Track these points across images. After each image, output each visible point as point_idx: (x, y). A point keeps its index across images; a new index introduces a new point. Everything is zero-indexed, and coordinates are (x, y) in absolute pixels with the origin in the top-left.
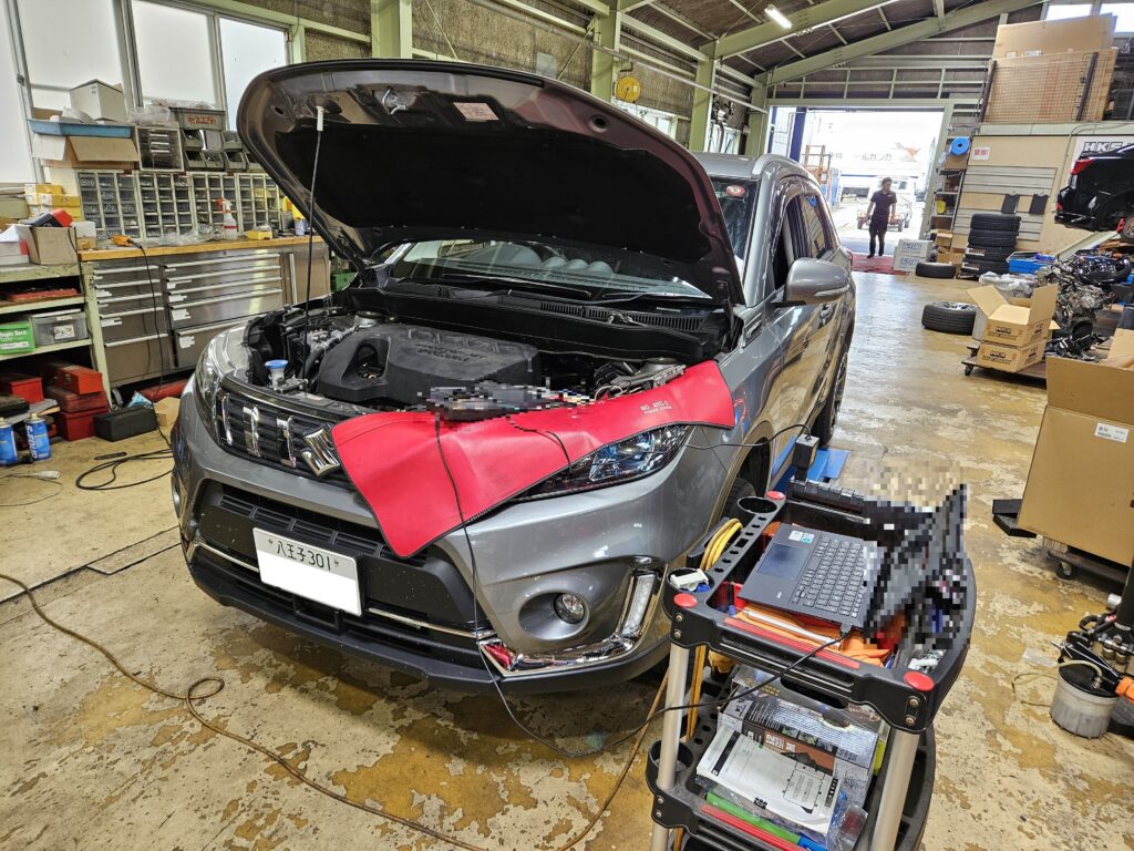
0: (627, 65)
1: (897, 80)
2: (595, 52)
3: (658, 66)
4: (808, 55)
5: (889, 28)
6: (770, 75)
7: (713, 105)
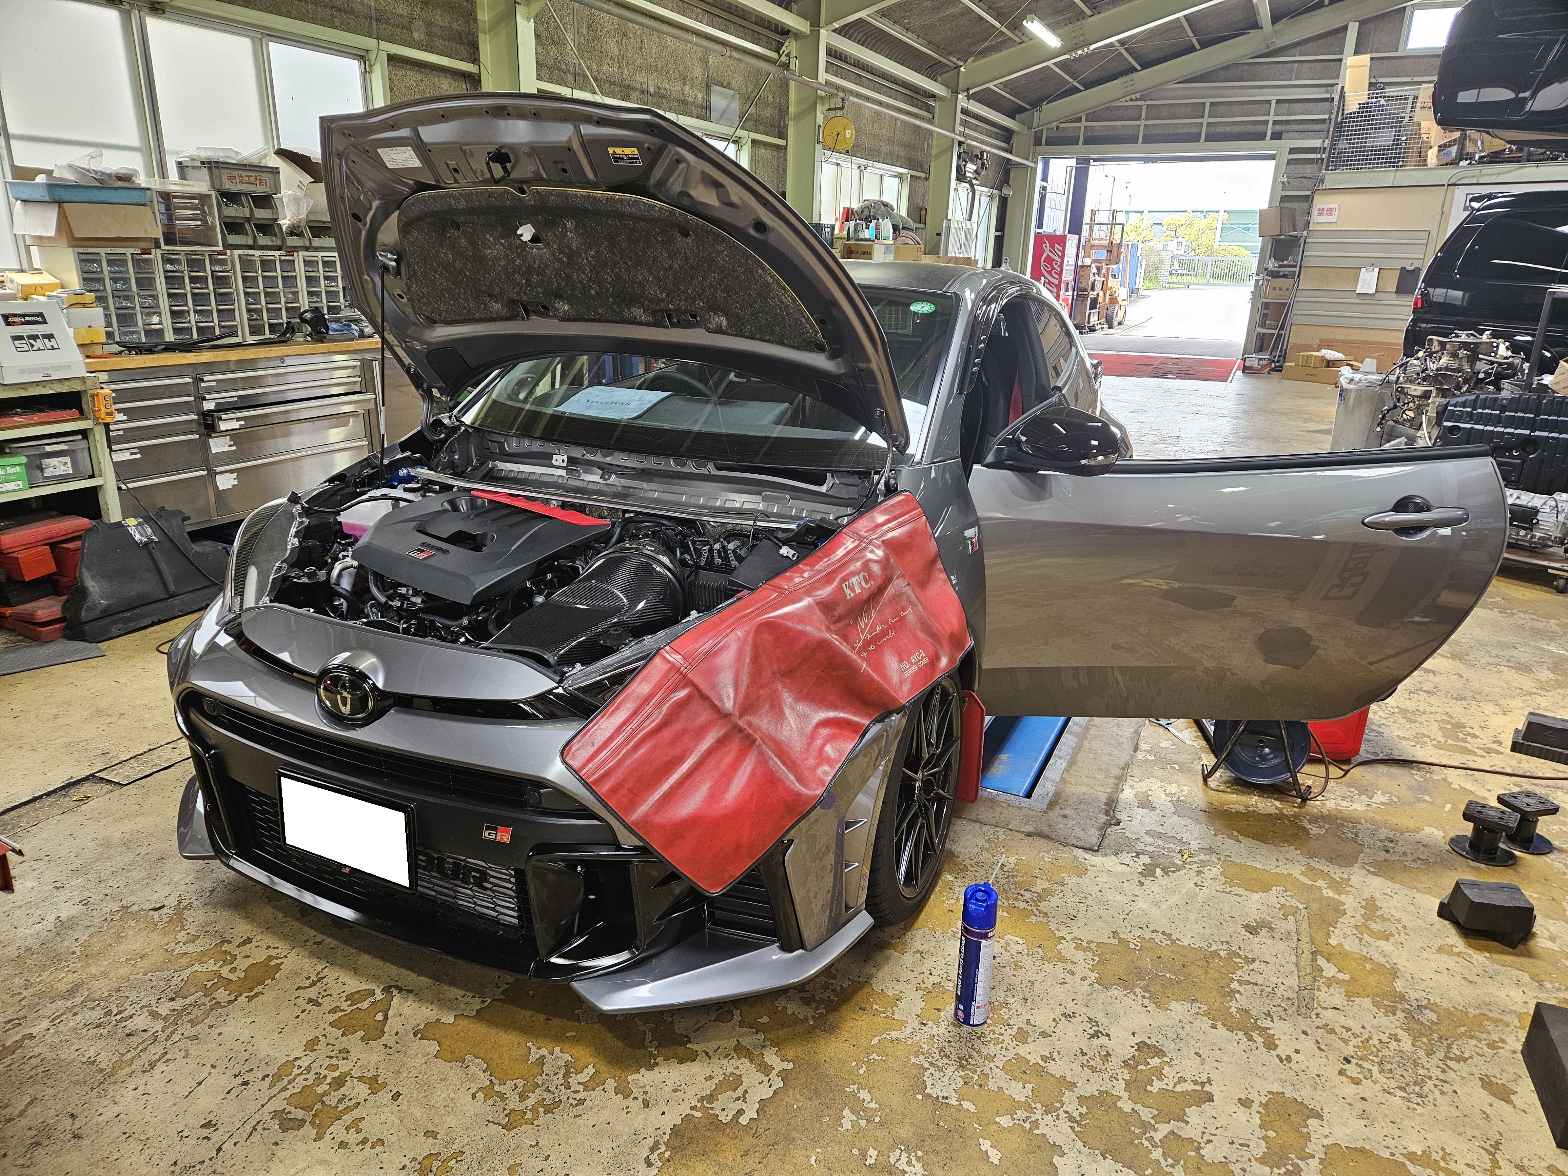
0: (837, 102)
1: (1209, 117)
2: (792, 84)
3: (880, 103)
4: (1088, 85)
5: (1198, 47)
6: (1036, 114)
7: (959, 157)
